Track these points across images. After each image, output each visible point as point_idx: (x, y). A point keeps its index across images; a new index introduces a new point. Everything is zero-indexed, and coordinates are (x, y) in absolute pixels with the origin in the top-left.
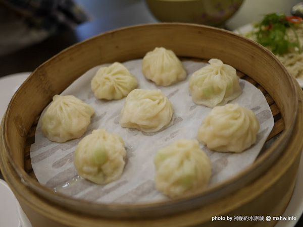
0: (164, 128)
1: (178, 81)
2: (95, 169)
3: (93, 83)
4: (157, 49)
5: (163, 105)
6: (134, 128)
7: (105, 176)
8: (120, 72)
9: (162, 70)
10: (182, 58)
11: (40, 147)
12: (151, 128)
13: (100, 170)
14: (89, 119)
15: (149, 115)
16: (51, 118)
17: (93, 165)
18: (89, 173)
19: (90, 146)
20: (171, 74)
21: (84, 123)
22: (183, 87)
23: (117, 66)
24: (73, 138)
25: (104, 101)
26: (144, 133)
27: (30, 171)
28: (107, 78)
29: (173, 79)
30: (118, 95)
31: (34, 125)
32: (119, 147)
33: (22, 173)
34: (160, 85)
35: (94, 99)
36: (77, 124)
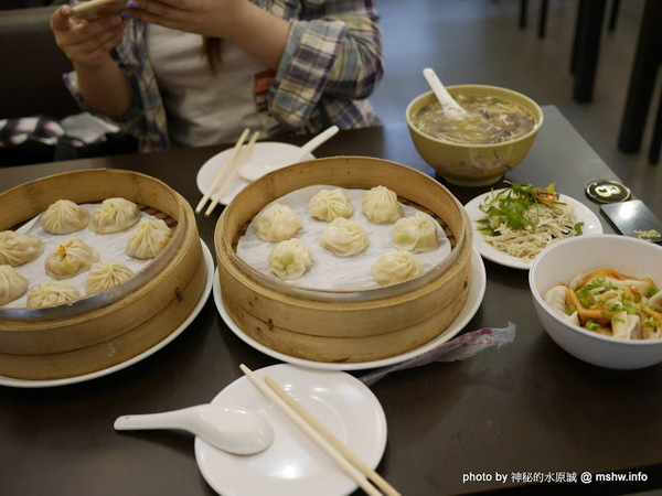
0: (352, 256)
1: (389, 222)
2: (282, 266)
3: (311, 201)
4: (380, 187)
5: (357, 237)
6: (328, 248)
7: (287, 274)
8: (338, 199)
9: (376, 207)
10: (400, 198)
11: (248, 240)
12: (342, 252)
13: (285, 268)
14: (295, 230)
15: (342, 242)
16: (265, 220)
17: (281, 262)
18: (276, 268)
19: (285, 247)
20: (383, 214)
21: (290, 231)
22: (388, 229)
23: (339, 192)
24: (275, 240)
25: (316, 219)
26: (334, 255)
27: (234, 245)
28: (324, 201)
29: (384, 219)
30: (329, 218)
31: (249, 221)
32: (305, 255)
33: (229, 247)
34: (372, 220)
35: (309, 216)
36: (281, 229)
